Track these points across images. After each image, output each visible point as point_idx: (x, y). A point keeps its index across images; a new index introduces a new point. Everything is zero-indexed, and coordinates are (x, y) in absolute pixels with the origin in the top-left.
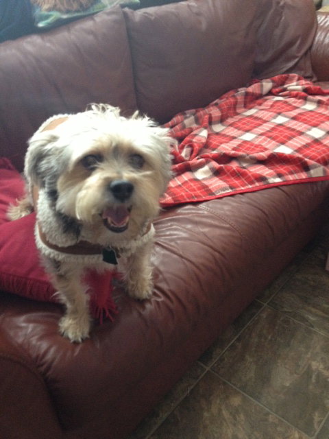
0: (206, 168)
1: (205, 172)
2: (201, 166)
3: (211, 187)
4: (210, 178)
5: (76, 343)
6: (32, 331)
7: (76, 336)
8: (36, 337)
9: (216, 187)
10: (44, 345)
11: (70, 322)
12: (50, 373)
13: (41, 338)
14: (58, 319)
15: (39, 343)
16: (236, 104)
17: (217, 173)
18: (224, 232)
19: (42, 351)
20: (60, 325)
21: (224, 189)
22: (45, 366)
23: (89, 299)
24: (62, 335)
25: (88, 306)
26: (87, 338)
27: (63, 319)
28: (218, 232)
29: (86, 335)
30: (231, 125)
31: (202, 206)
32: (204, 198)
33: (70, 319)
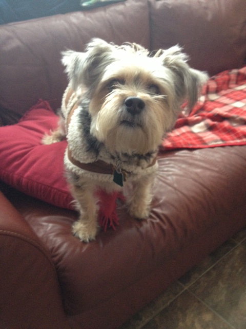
0: (202, 124)
1: (201, 127)
2: (197, 122)
3: (204, 139)
4: (205, 132)
5: (84, 242)
6: (51, 229)
7: (85, 237)
8: (53, 234)
9: (209, 139)
10: (59, 240)
11: (82, 225)
12: (60, 263)
13: (57, 235)
14: (72, 223)
15: (55, 239)
16: (229, 80)
17: (211, 128)
18: (214, 174)
19: (57, 245)
20: (73, 227)
21: (216, 141)
22: (58, 257)
23: (98, 209)
24: (74, 235)
25: (97, 215)
26: (93, 240)
27: (76, 223)
28: (208, 173)
29: (93, 237)
30: (224, 95)
31: (196, 152)
32: (198, 146)
33: (82, 223)
